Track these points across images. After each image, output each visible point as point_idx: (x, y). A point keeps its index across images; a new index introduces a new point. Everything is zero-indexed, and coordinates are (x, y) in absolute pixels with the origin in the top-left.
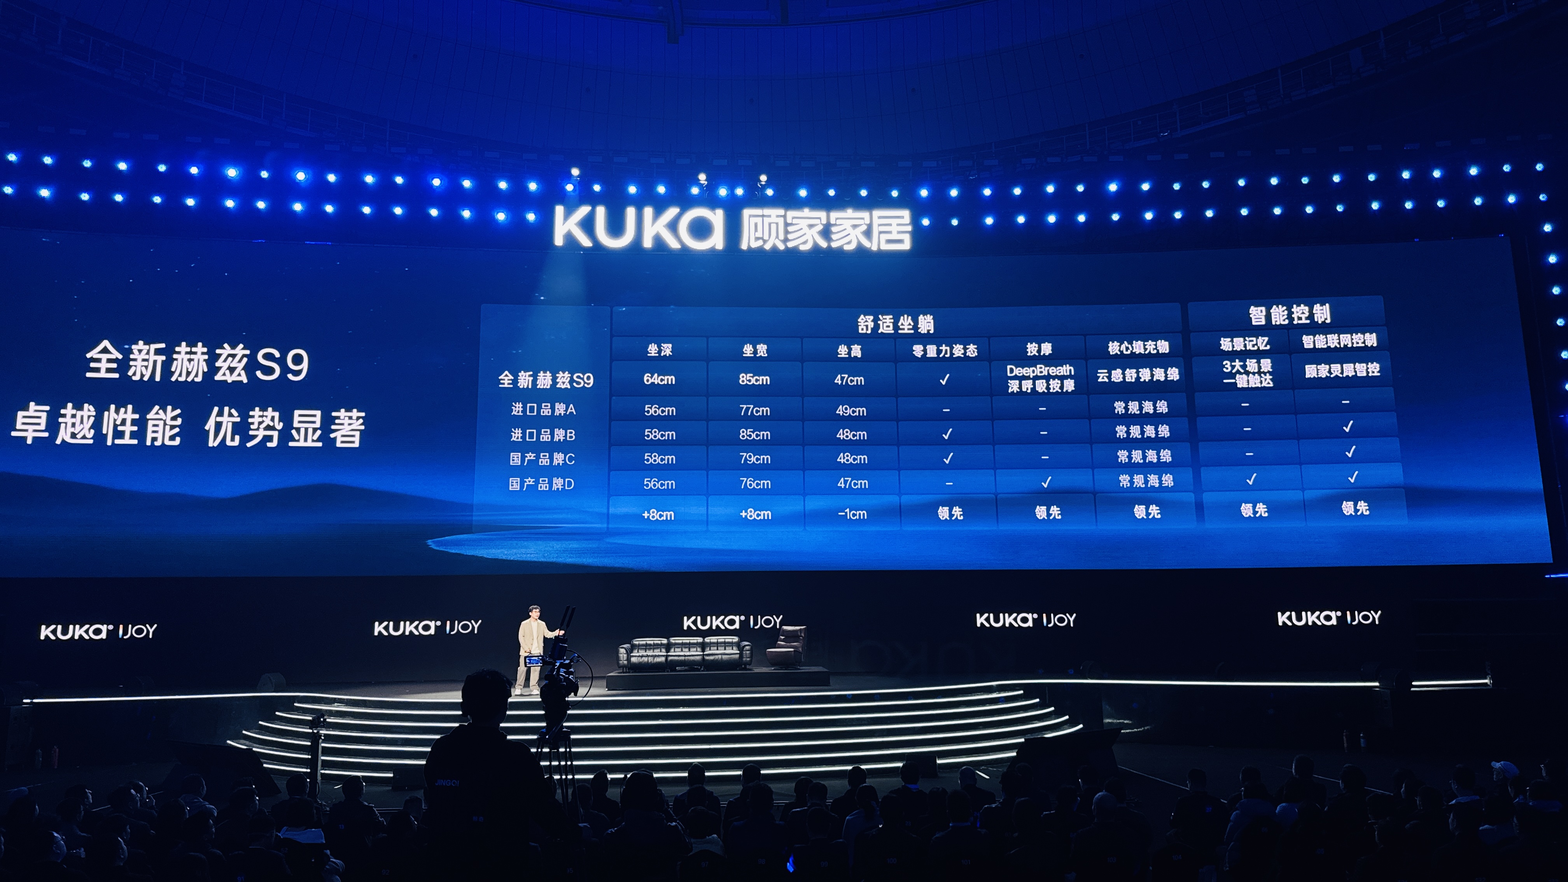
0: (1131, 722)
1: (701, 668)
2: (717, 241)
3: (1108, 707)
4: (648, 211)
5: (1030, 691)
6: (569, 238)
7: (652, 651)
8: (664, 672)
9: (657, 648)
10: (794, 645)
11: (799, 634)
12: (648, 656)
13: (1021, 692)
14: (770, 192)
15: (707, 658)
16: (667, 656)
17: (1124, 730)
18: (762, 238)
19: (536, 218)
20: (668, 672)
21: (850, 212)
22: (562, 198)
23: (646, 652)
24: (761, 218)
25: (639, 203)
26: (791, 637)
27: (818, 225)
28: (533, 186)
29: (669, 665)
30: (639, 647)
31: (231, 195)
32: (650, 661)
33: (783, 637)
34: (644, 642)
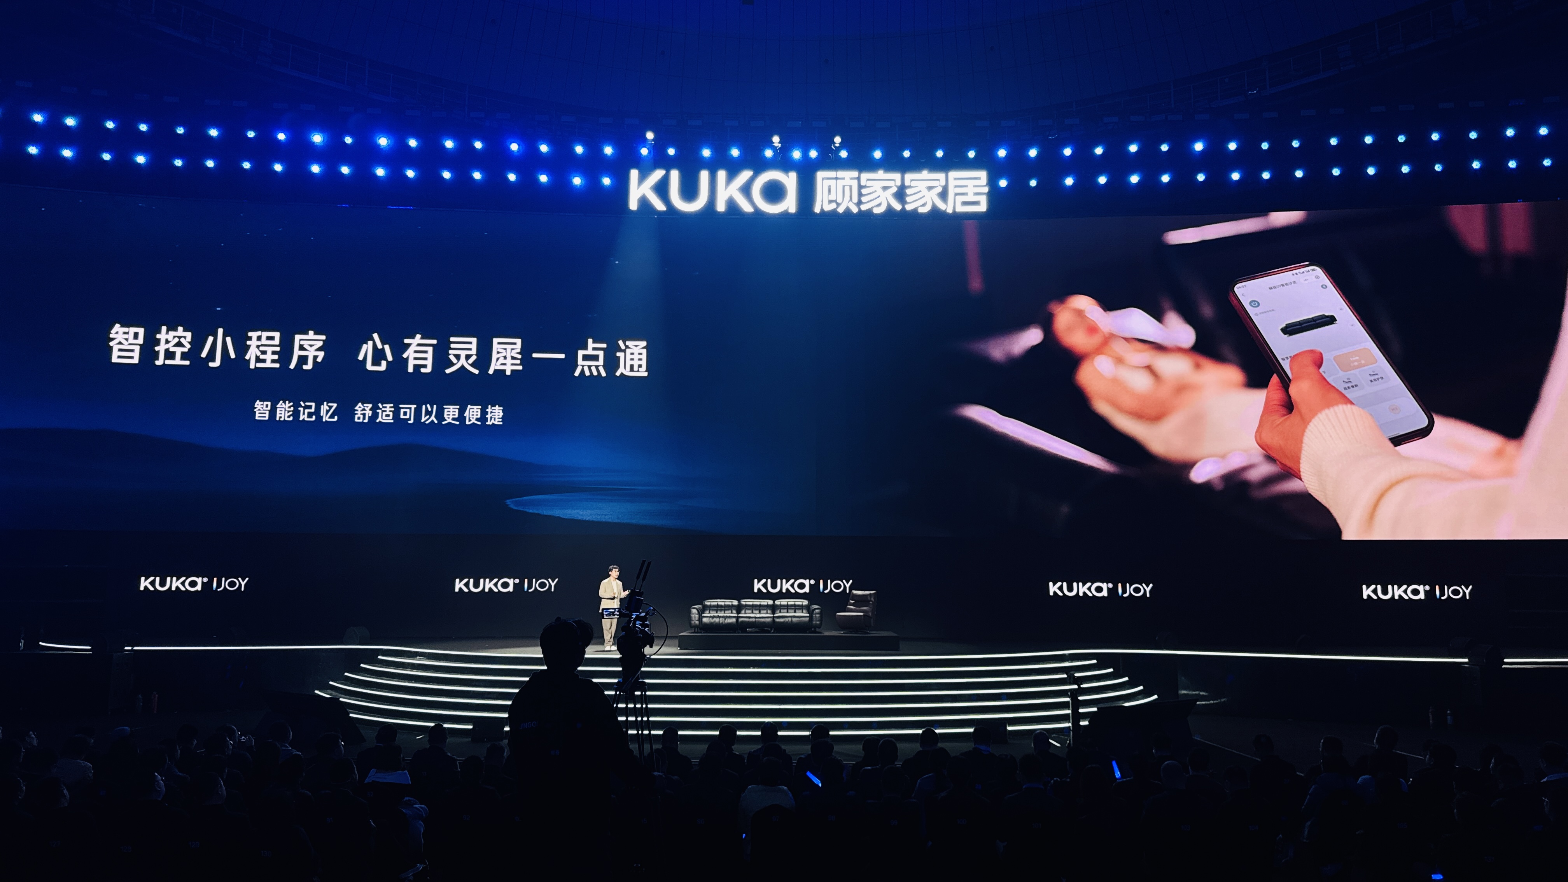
0: (1207, 694)
1: (771, 630)
2: (790, 204)
3: (1183, 678)
4: (722, 175)
5: (1103, 661)
6: (644, 202)
7: (723, 612)
8: (735, 633)
9: (728, 610)
10: (865, 610)
11: (869, 598)
12: (719, 617)
13: (1095, 661)
14: (844, 154)
15: (777, 620)
16: (738, 618)
17: (1199, 701)
18: (836, 201)
19: (612, 183)
20: (739, 633)
21: (925, 174)
22: (636, 162)
23: (717, 613)
24: (835, 181)
25: (713, 167)
26: (861, 601)
27: (890, 187)
28: (608, 150)
29: (740, 626)
30: (711, 608)
31: (318, 161)
32: (721, 622)
33: (852, 602)
34: (716, 603)
